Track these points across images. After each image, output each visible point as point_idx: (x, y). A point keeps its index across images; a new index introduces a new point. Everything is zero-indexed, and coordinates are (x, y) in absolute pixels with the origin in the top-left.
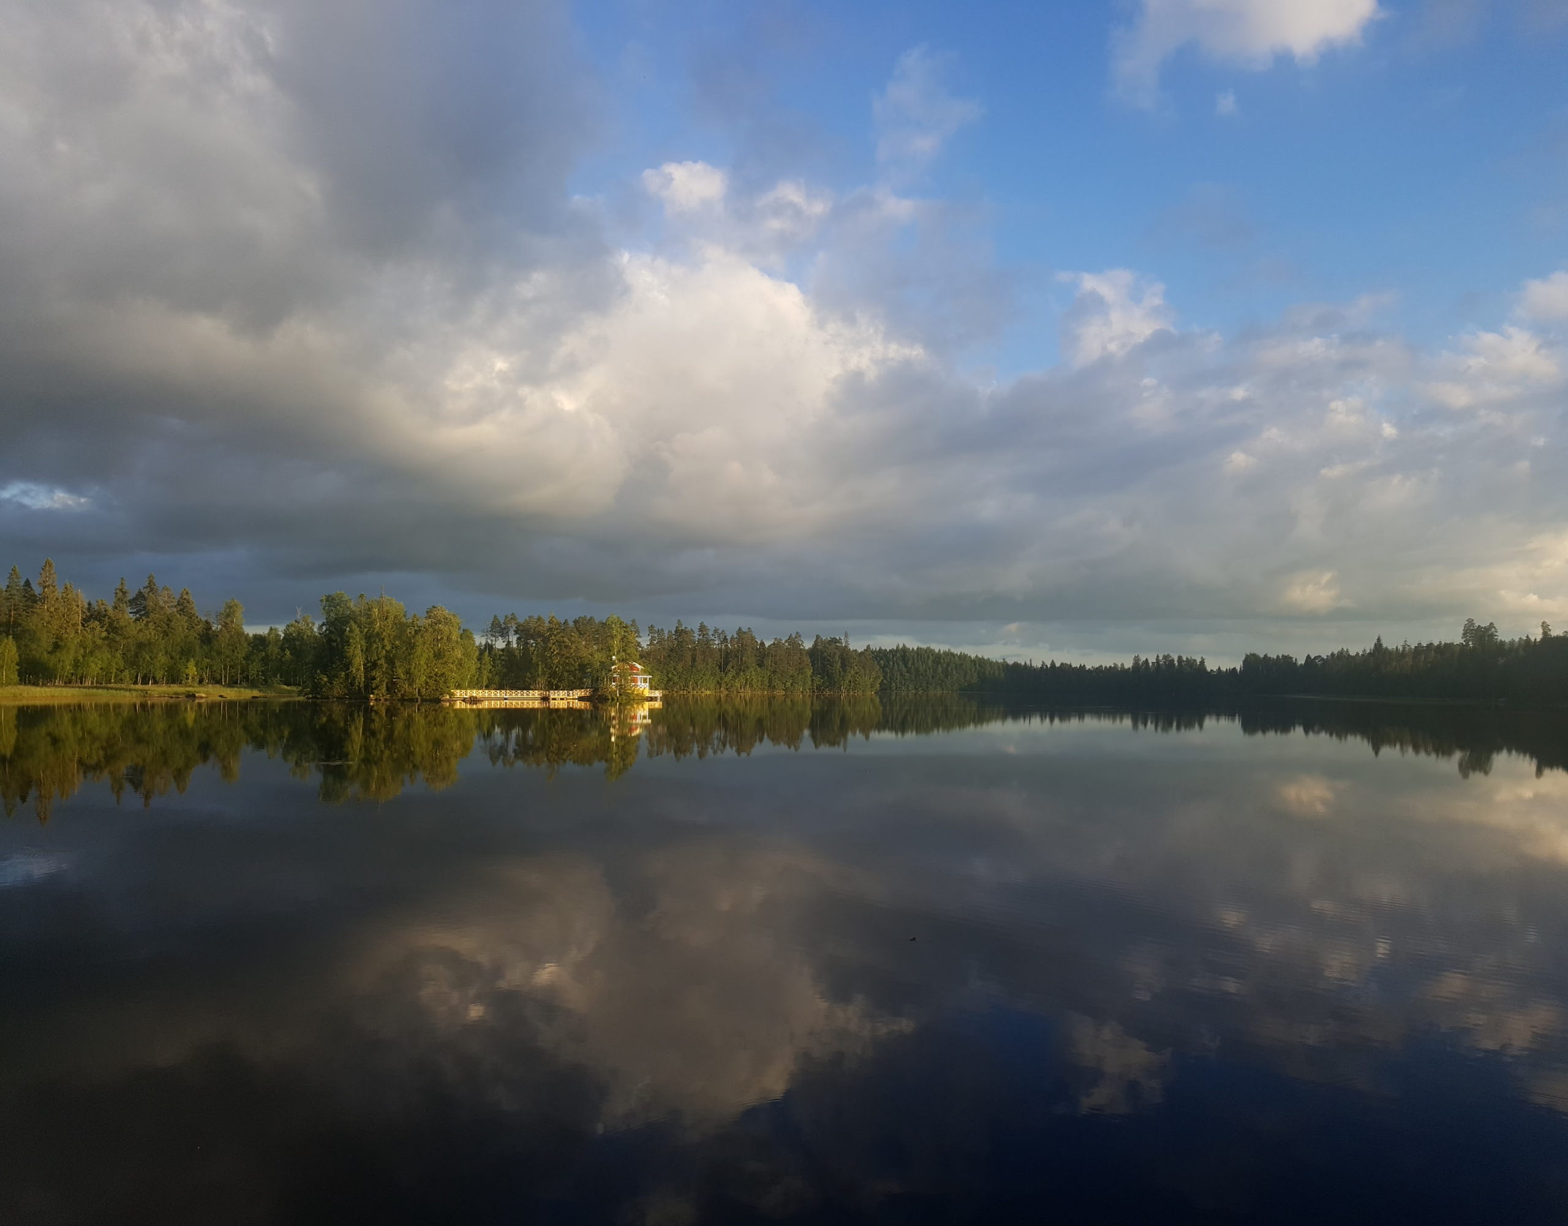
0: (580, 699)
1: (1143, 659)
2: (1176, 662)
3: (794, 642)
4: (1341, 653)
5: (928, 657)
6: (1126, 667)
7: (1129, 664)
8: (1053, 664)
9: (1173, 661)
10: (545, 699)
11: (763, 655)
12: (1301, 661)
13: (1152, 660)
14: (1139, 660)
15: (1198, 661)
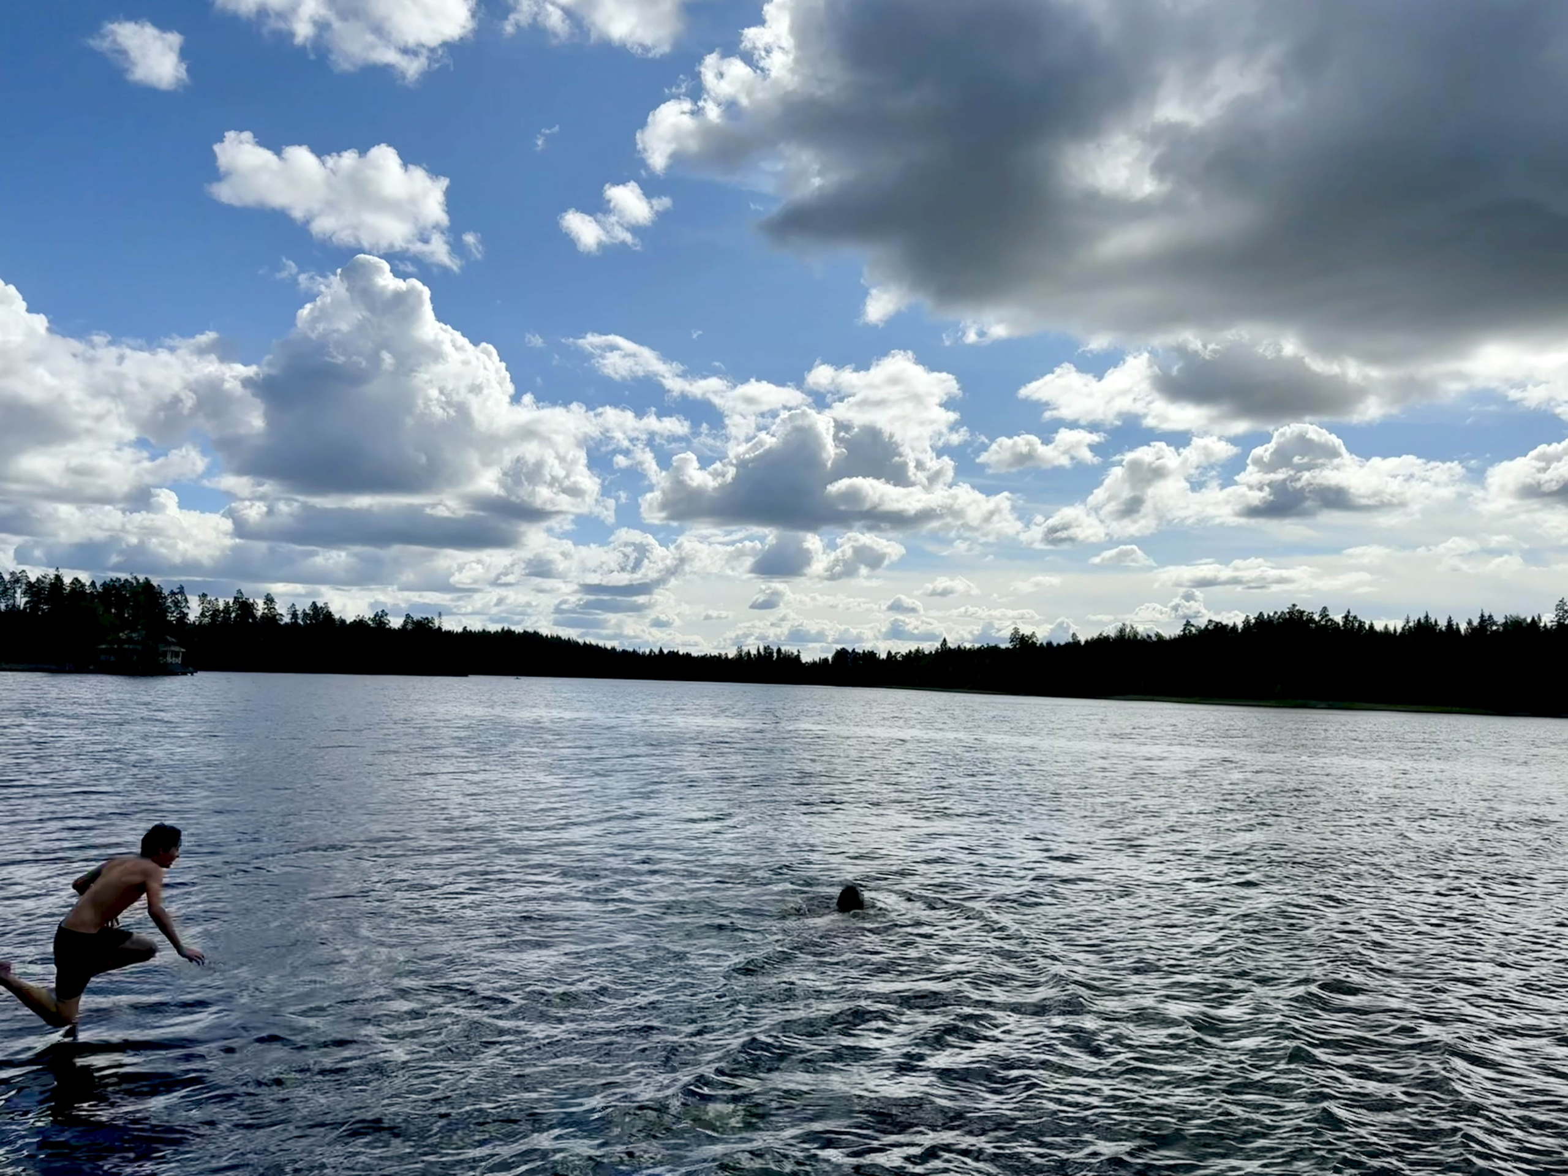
1: (745, 651)
2: (775, 655)
3: (380, 620)
4: (917, 651)
6: (730, 656)
8: (661, 651)
9: (771, 654)
12: (884, 656)
13: (754, 652)
14: (741, 651)
15: (796, 653)
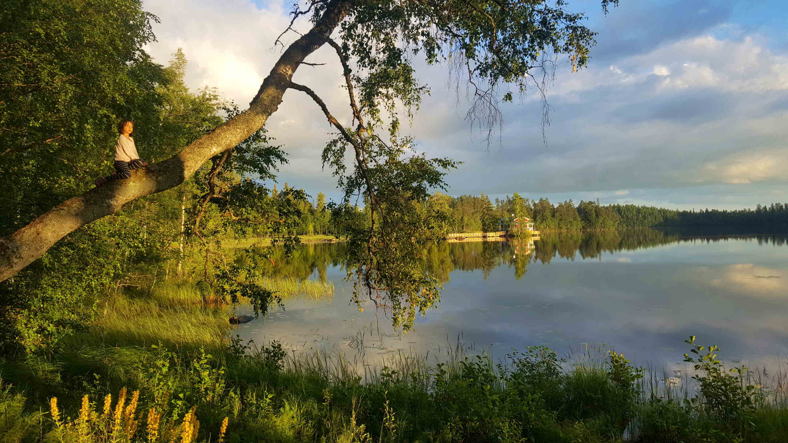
0: (500, 236)
1: (763, 206)
5: (633, 209)
7: (753, 208)
8: (707, 210)
10: (484, 237)
11: (554, 212)
14: (760, 207)
